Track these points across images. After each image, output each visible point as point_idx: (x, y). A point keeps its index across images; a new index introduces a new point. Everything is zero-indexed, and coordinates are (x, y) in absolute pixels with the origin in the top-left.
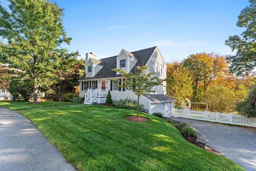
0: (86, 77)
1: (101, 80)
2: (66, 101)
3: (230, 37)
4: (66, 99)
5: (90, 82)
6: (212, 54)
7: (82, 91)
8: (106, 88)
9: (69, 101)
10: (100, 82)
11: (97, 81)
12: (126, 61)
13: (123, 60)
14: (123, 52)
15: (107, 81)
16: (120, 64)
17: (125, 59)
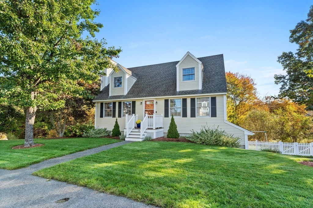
0: (110, 95)
1: (143, 99)
2: (75, 136)
3: (283, 53)
4: (74, 132)
5: (120, 103)
6: (237, 74)
7: (102, 118)
8: (155, 112)
9: (80, 136)
10: (142, 103)
11: (134, 103)
12: (195, 70)
13: (190, 68)
14: (188, 56)
15: (157, 102)
16: (183, 75)
17: (193, 67)
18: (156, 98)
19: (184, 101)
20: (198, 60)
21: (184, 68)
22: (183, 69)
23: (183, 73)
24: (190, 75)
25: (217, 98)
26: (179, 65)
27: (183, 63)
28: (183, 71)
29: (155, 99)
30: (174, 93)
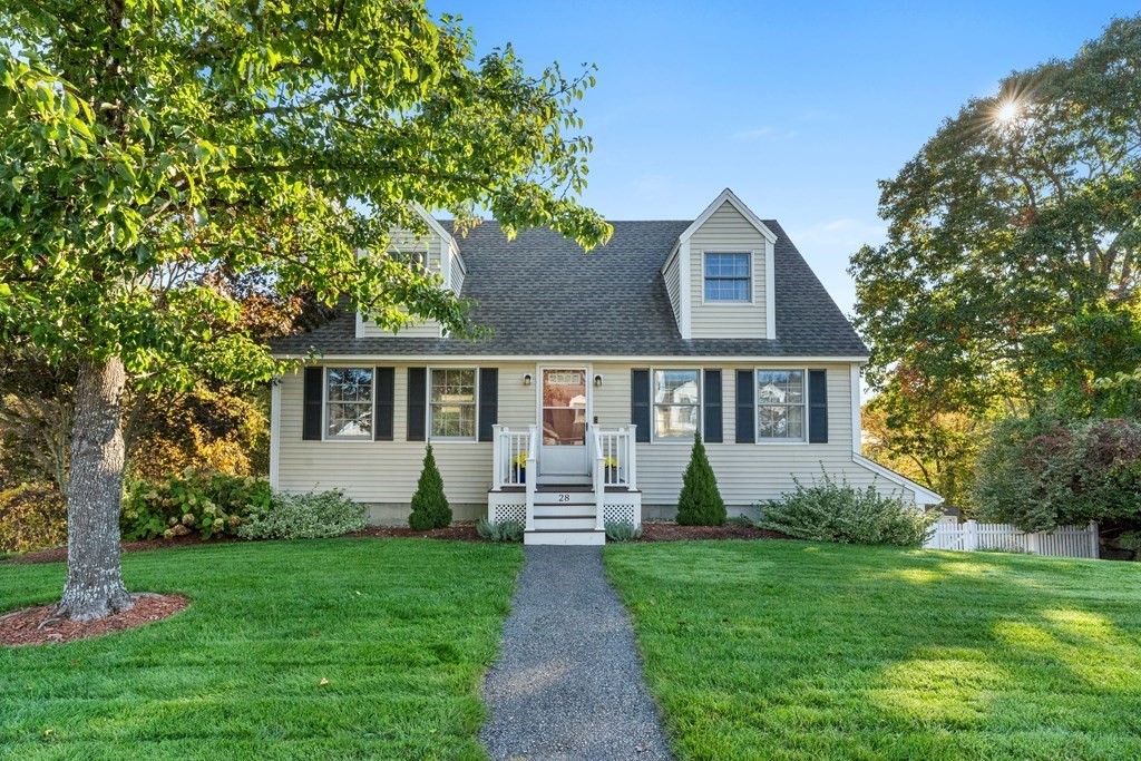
0: (361, 335)
5: (416, 375)
7: (311, 443)
8: (589, 418)
10: (528, 377)
12: (753, 262)
13: (731, 254)
14: (728, 207)
15: (598, 378)
16: (707, 279)
17: (747, 251)
18: (595, 363)
19: (713, 378)
20: (766, 228)
21: (710, 251)
22: (707, 254)
23: (707, 268)
24: (731, 279)
25: (828, 373)
26: (691, 238)
27: (706, 231)
28: (707, 262)
29: (591, 366)
30: (675, 344)
